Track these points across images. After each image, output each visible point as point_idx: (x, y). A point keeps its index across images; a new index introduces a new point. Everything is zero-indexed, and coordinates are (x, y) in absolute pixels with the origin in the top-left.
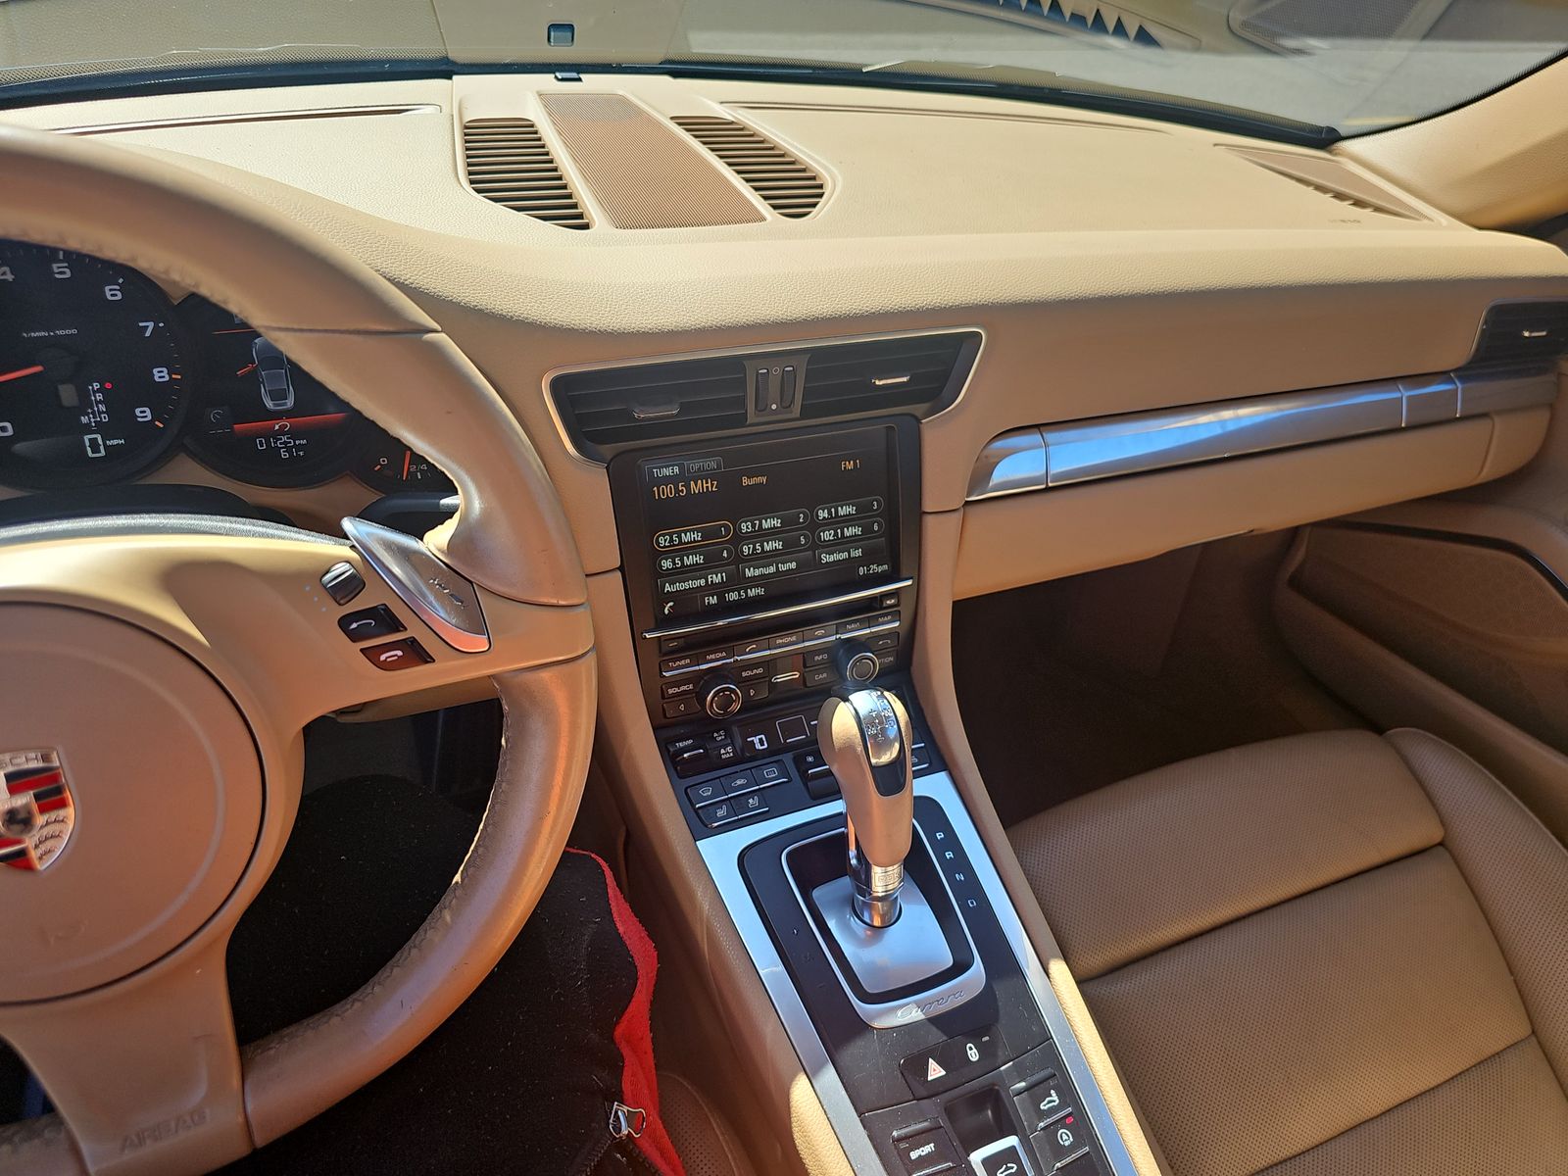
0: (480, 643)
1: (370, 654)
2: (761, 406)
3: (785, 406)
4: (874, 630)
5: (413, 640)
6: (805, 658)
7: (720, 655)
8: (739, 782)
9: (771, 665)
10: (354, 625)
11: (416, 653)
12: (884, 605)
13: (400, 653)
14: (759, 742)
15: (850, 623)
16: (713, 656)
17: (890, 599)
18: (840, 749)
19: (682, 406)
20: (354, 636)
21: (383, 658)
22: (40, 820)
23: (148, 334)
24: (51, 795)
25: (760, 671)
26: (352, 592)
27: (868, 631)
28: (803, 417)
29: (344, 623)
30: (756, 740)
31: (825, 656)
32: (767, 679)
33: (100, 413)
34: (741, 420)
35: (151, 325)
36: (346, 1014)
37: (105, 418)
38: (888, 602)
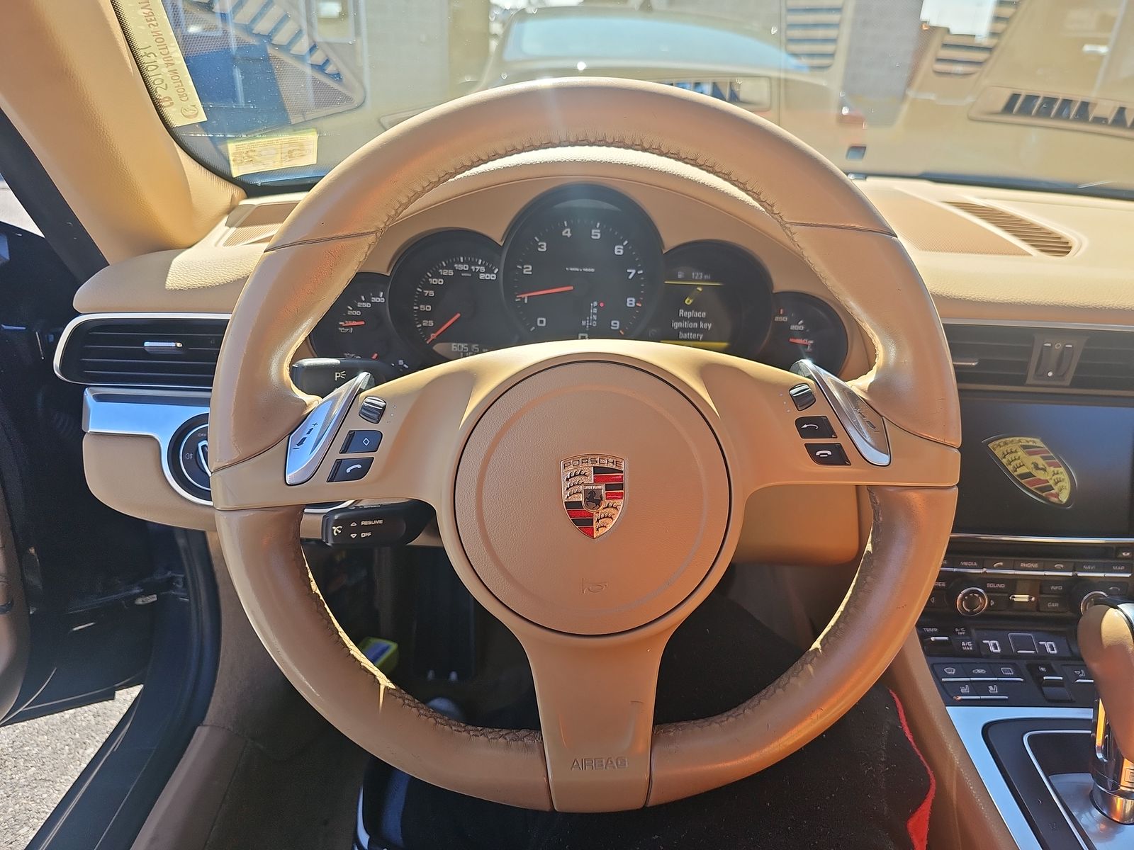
0: (883, 459)
1: (811, 449)
2: (1041, 374)
3: (1059, 375)
4: (1107, 575)
5: (840, 446)
6: (1039, 586)
7: (972, 564)
8: (979, 671)
9: (1013, 585)
10: (805, 426)
11: (839, 457)
12: (1120, 556)
13: (829, 453)
14: (993, 646)
15: (1088, 564)
16: (966, 564)
17: (1126, 552)
18: (1110, 647)
19: (980, 361)
20: (803, 434)
21: (818, 453)
22: (605, 503)
23: (631, 277)
24: (616, 487)
25: (1002, 586)
26: (807, 403)
27: (1102, 575)
28: (1073, 385)
29: (799, 422)
30: (991, 643)
31: (1060, 588)
32: (1006, 595)
33: (593, 320)
34: (1021, 381)
35: (634, 271)
36: (723, 724)
37: (595, 324)
38: (1124, 554)
